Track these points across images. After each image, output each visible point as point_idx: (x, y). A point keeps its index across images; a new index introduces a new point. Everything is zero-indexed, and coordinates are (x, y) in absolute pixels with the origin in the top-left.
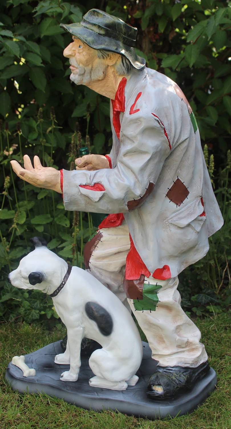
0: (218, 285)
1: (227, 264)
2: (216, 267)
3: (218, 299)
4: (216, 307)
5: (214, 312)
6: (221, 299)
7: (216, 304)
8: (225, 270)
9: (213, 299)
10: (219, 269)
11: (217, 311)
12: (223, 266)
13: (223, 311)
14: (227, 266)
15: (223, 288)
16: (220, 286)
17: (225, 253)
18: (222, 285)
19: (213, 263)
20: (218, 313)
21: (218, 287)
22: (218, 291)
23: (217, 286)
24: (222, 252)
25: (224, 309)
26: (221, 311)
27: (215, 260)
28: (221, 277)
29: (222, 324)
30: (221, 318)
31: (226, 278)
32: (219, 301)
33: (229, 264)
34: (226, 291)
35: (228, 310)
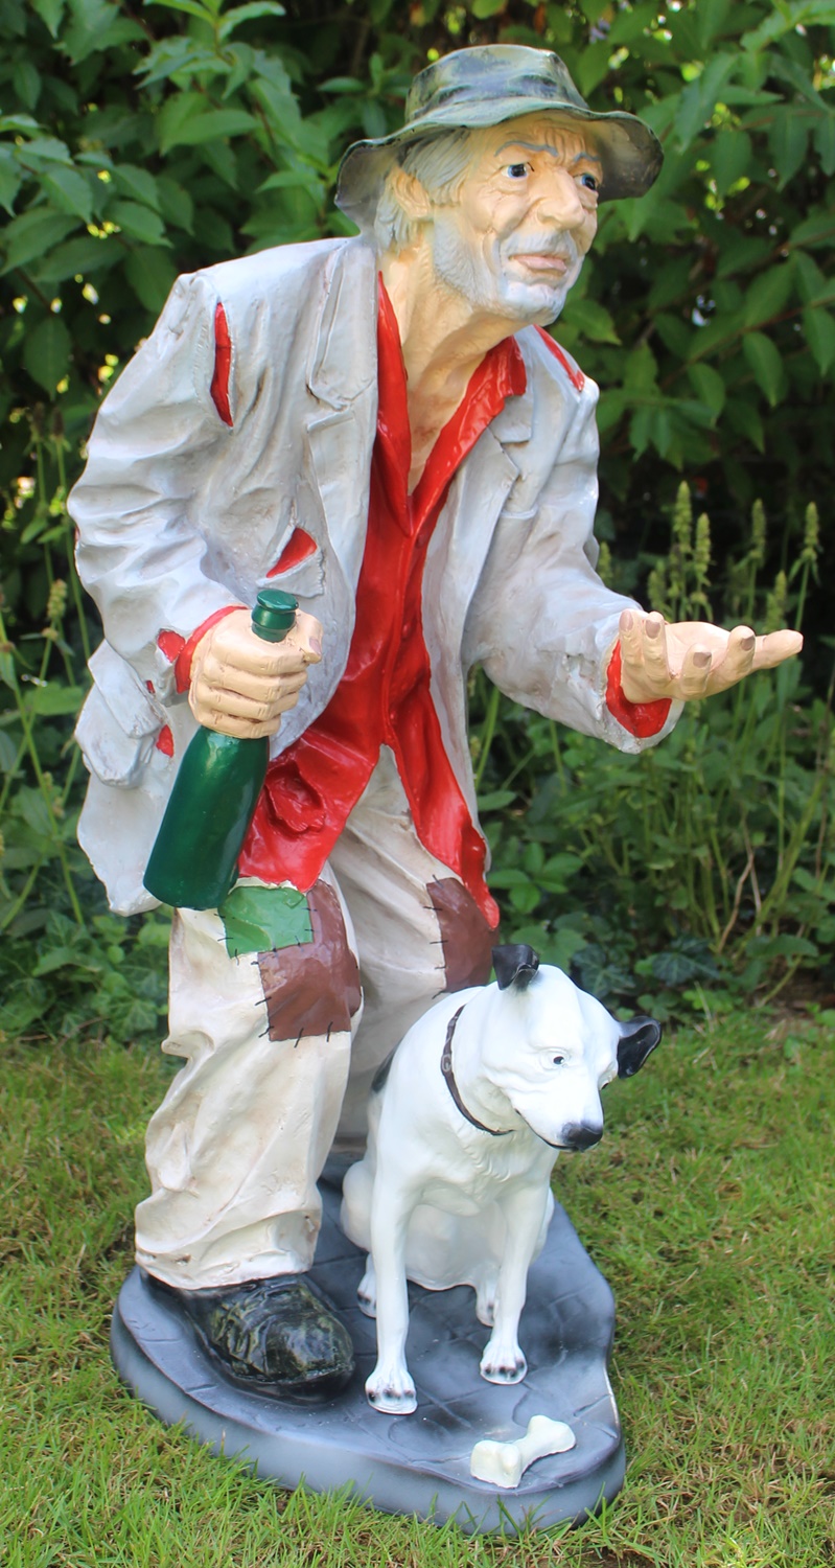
0: (722, 924)
1: (751, 858)
2: (715, 868)
3: (720, 968)
4: (712, 995)
5: (706, 1009)
6: (729, 969)
7: (716, 986)
8: (742, 878)
9: (704, 969)
10: (725, 873)
11: (718, 1006)
12: (737, 865)
13: (737, 1007)
14: (750, 866)
15: (736, 934)
16: (729, 927)
17: (742, 823)
18: (734, 927)
19: (705, 858)
20: (721, 1015)
21: (722, 932)
22: (721, 944)
23: (716, 929)
24: (733, 820)
25: (740, 1001)
26: (729, 1006)
27: (711, 847)
28: (732, 898)
29: (731, 1048)
30: (729, 1029)
31: (748, 904)
32: (724, 976)
33: (756, 860)
34: (744, 944)
35: (751, 1003)
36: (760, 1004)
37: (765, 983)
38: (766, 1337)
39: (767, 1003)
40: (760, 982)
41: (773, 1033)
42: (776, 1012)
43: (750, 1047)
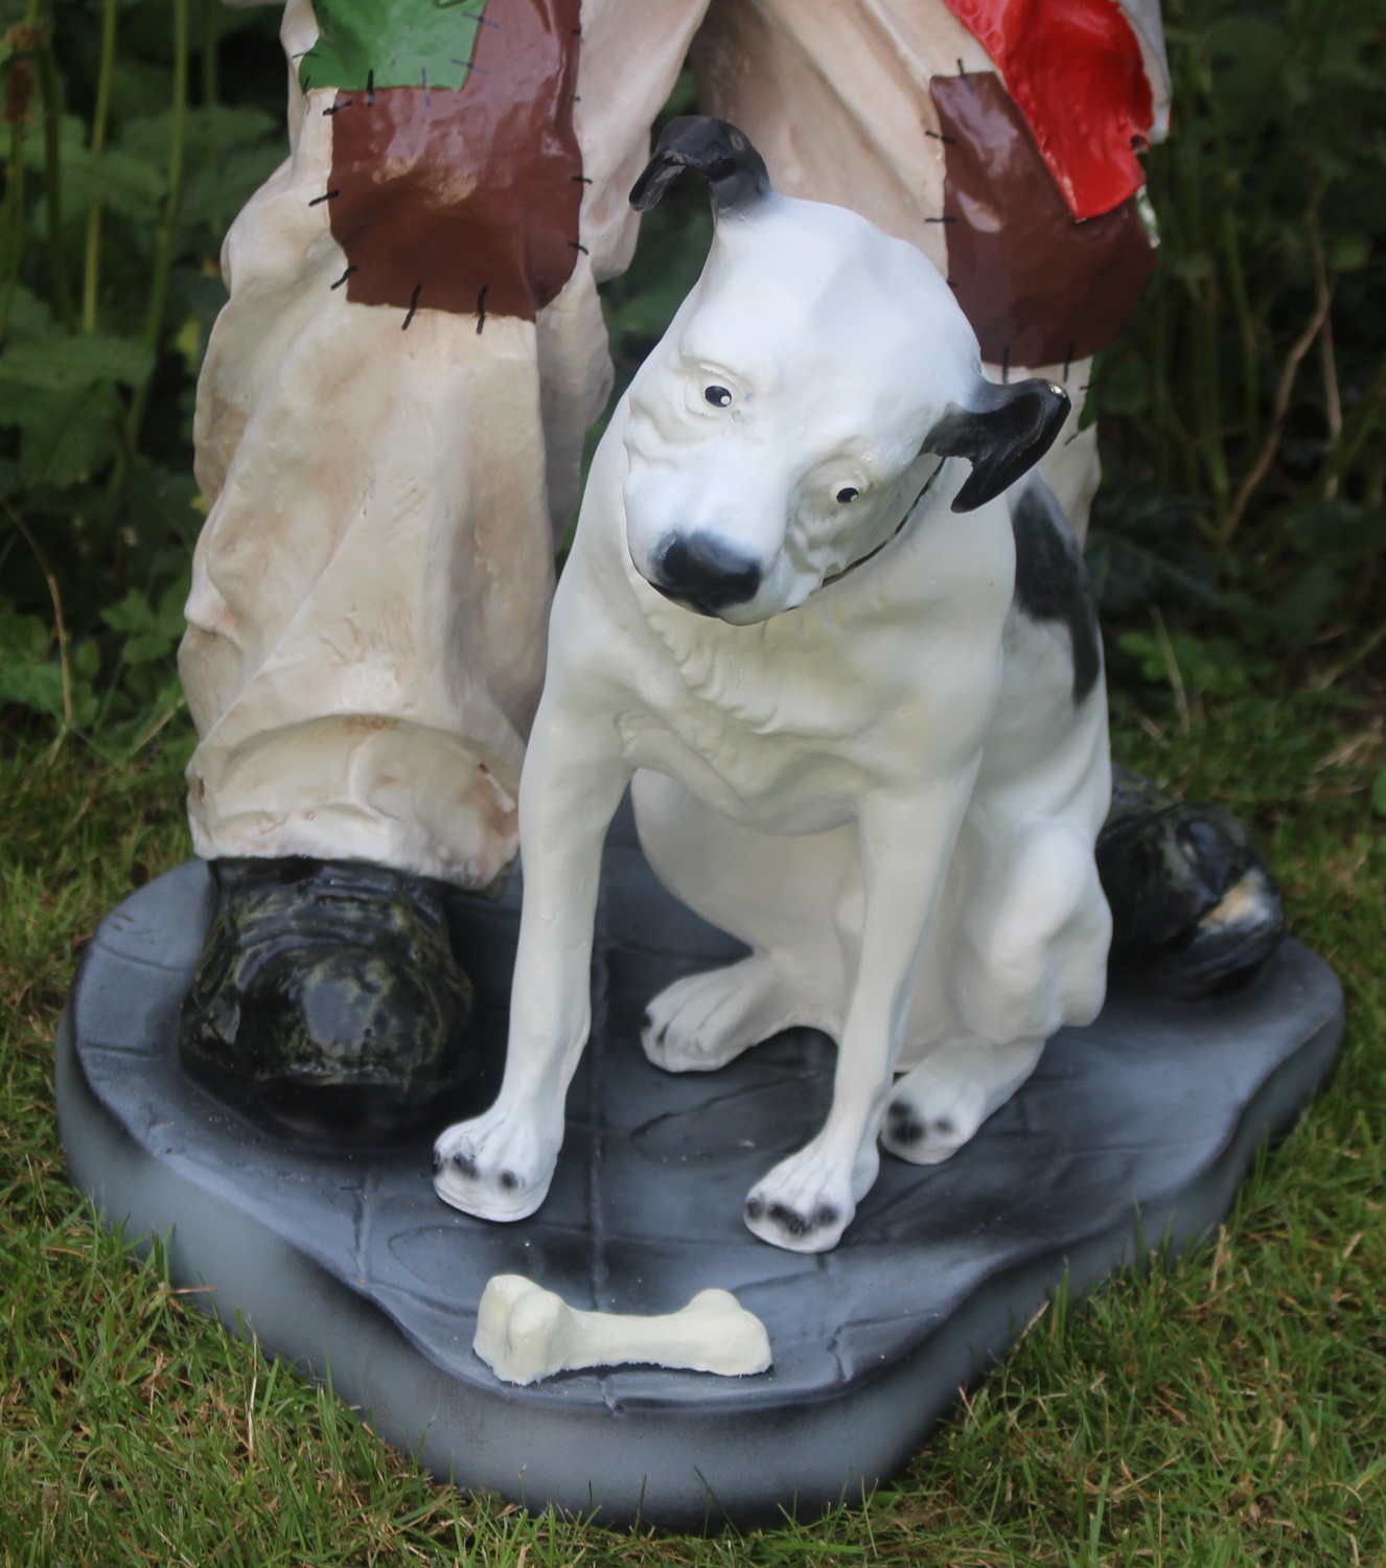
0: (1237, 471)
1: (1325, 298)
2: (1229, 322)
3: (1224, 582)
4: (1191, 645)
5: (1177, 679)
6: (1246, 584)
7: (1208, 625)
8: (1299, 352)
9: (1179, 576)
10: (1252, 332)
11: (1207, 675)
12: (1287, 319)
13: (1256, 683)
14: (1319, 320)
15: (1266, 502)
16: (1253, 480)
17: (1310, 217)
18: (1267, 478)
19: (1202, 284)
20: (1211, 701)
21: (1234, 491)
22: (1229, 523)
23: (1221, 482)
24: (1286, 204)
25: (1266, 669)
26: (1238, 676)
27: (1221, 261)
28: (1266, 406)
29: (1232, 781)
30: (1230, 735)
31: (1308, 420)
32: (1236, 602)
33: (1337, 315)
34: (1293, 525)
35: (1296, 678)
36: (1322, 682)
37: (1340, 630)
38: (1259, 1500)
39: (1338, 681)
40: (1324, 626)
41: (1345, 753)
42: (1362, 703)
43: (1282, 781)
